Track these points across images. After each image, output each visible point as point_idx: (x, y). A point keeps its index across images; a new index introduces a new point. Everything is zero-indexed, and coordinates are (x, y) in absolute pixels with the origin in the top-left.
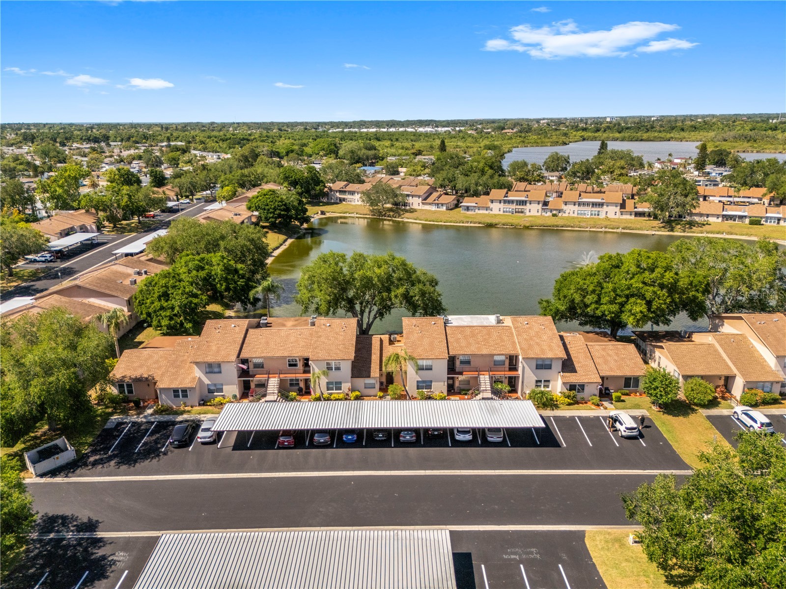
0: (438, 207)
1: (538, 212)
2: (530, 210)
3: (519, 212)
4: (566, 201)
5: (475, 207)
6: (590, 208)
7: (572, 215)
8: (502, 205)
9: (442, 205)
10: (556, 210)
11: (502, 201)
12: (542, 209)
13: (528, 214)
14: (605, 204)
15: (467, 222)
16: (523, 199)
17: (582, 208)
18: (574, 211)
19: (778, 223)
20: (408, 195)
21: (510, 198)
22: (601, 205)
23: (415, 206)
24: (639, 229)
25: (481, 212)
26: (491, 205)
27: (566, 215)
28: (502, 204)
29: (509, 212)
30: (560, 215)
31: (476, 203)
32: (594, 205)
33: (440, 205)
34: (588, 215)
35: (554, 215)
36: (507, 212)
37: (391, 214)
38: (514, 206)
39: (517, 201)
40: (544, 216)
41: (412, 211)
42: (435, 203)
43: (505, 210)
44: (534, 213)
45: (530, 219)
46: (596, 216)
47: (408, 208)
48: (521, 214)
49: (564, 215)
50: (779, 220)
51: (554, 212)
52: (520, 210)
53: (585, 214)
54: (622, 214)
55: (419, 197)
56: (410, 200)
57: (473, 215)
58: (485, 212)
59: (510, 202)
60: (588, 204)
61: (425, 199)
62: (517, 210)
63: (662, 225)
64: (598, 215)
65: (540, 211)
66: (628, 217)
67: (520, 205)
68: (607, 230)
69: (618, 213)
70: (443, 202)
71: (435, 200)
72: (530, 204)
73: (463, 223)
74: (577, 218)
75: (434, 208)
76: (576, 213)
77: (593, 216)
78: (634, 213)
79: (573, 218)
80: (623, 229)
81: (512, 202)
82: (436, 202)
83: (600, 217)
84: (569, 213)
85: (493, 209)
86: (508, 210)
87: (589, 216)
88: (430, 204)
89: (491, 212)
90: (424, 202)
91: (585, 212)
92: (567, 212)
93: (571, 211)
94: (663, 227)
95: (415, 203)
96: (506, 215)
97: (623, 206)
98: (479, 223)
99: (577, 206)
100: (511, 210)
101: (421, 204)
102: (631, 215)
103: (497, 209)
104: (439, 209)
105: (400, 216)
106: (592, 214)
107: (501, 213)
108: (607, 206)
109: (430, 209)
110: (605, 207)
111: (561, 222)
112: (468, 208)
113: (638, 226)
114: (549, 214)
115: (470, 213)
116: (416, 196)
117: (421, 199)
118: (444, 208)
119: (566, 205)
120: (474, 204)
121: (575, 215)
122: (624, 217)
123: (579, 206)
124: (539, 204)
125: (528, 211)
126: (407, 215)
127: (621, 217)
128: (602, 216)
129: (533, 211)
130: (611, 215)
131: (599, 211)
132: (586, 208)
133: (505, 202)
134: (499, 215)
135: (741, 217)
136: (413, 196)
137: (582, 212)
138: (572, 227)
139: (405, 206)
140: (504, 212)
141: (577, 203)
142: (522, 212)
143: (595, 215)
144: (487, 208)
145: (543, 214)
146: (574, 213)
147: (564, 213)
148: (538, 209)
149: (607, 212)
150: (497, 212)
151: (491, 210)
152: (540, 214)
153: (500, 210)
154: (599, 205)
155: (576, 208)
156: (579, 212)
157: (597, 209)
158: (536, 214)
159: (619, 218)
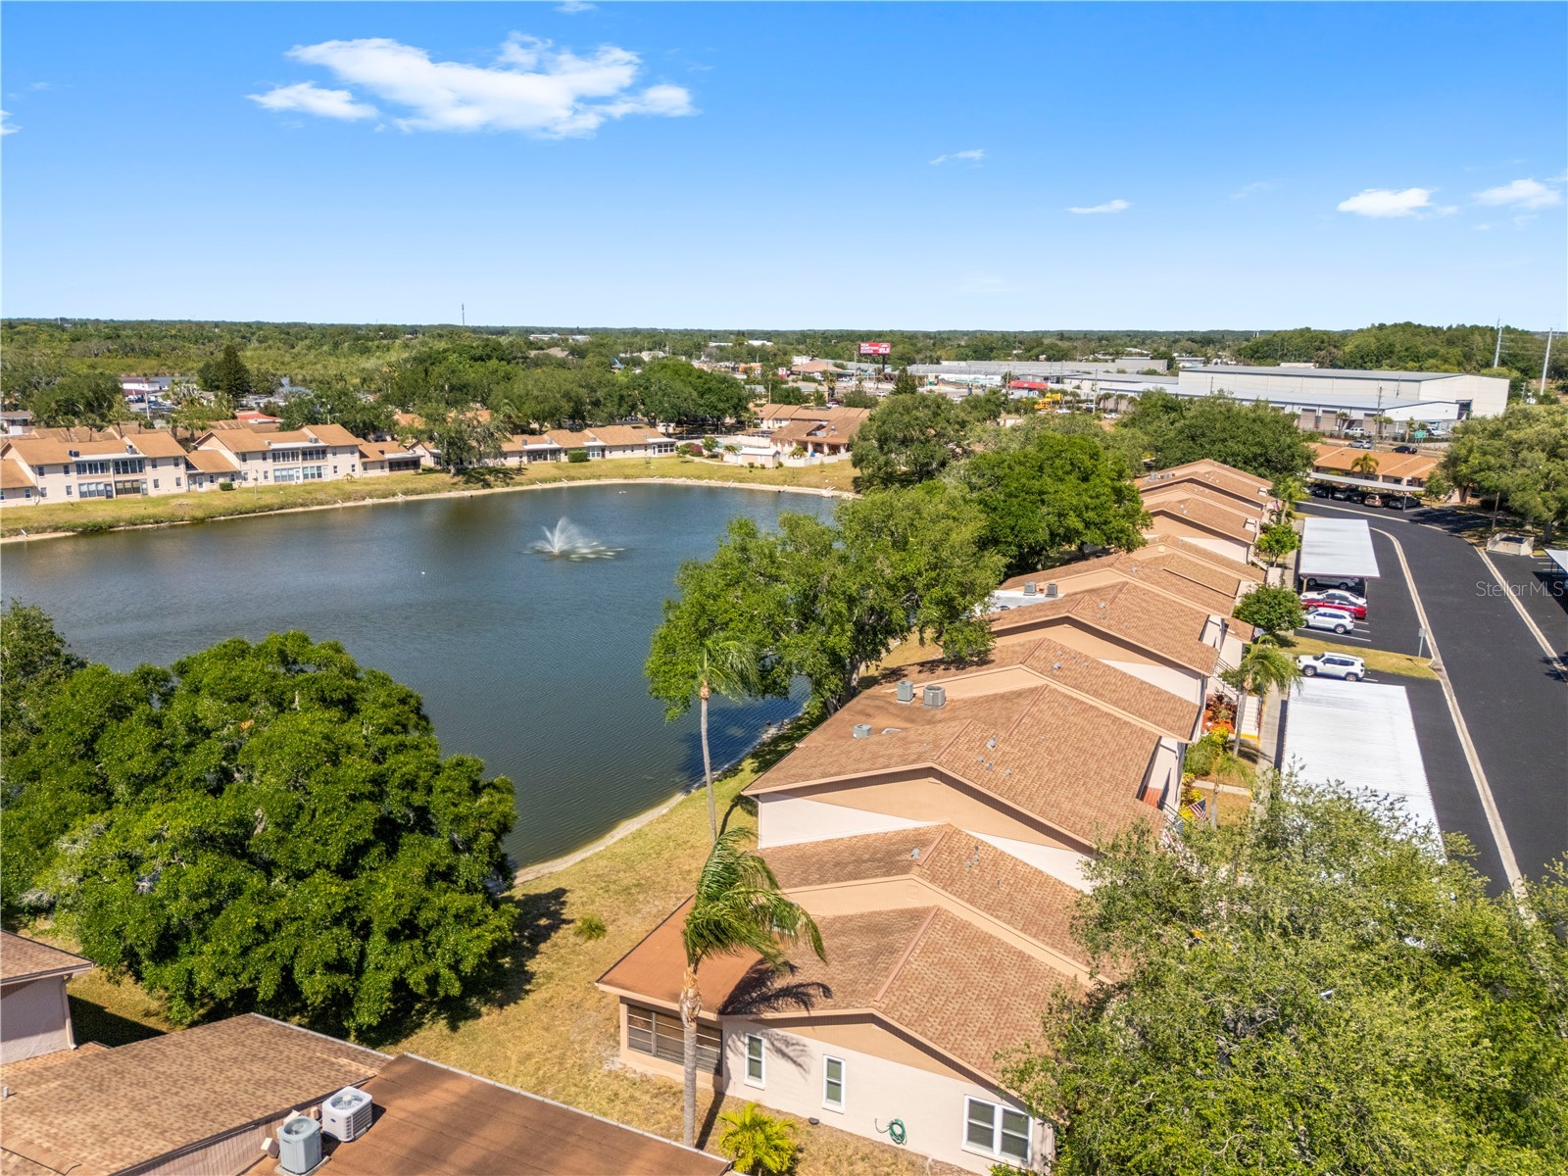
1: (178, 484)
2: (156, 481)
3: (126, 491)
4: (244, 450)
6: (299, 463)
7: (262, 482)
8: (73, 478)
10: (223, 474)
11: (72, 467)
12: (189, 476)
13: (152, 492)
14: (328, 450)
15: (16, 532)
16: (130, 456)
17: (282, 464)
18: (266, 472)
19: (603, 456)
21: (91, 457)
22: (321, 452)
25: (11, 503)
26: (40, 483)
27: (250, 484)
28: (74, 474)
29: (99, 493)
30: (236, 484)
32: (307, 454)
34: (298, 478)
36: (91, 494)
38: (110, 477)
39: (116, 463)
40: (195, 491)
43: (84, 489)
44: (168, 488)
46: (316, 480)
48: (139, 496)
49: (245, 485)
50: (603, 449)
51: (221, 480)
52: (128, 485)
53: (291, 477)
54: (365, 469)
58: (22, 501)
59: (91, 467)
60: (291, 454)
62: (120, 486)
64: (320, 476)
65: (184, 481)
66: (379, 473)
67: (126, 472)
69: (359, 467)
72: (154, 466)
74: (275, 489)
76: (270, 476)
77: (310, 480)
78: (387, 464)
79: (269, 490)
81: (103, 466)
83: (324, 479)
84: (256, 479)
85: (48, 491)
86: (93, 488)
87: (301, 481)
89: (43, 501)
91: (291, 472)
92: (250, 477)
93: (259, 475)
94: (468, 482)
96: (95, 502)
98: (56, 529)
99: (270, 461)
100: (101, 487)
102: (382, 468)
103: (59, 489)
106: (306, 476)
107: (75, 498)
108: (334, 454)
110: (330, 456)
114: (207, 486)
119: (244, 460)
121: (271, 481)
122: (376, 473)
123: (274, 460)
124: (177, 465)
125: (151, 484)
127: (365, 476)
128: (328, 476)
129: (165, 484)
130: (346, 473)
131: (319, 468)
132: (290, 464)
133: (81, 467)
134: (71, 505)
135: (554, 452)
137: (284, 473)
138: (302, 505)
140: (83, 495)
141: (270, 454)
142: (136, 490)
143: (313, 476)
144: (29, 491)
145: (193, 487)
146: (266, 477)
147: (245, 479)
148: (178, 479)
149: (335, 467)
150: (64, 498)
151: (43, 495)
152: (184, 488)
153: (69, 493)
154: (318, 453)
155: (269, 465)
156: (278, 473)
157: (315, 463)
158: (176, 490)
159: (361, 478)
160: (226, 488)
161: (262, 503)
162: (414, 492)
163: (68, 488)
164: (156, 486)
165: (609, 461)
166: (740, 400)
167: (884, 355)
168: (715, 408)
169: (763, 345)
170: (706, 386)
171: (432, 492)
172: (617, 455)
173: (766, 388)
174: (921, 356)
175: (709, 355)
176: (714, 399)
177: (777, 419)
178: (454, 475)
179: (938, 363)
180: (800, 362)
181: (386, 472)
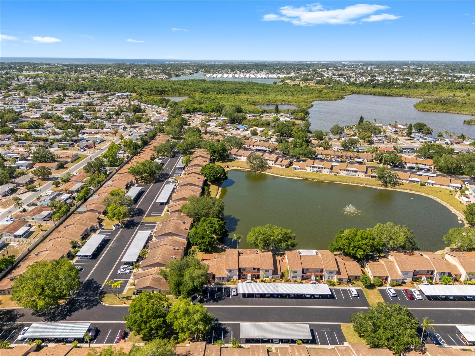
0: (281, 166)
2: (324, 171)
4: (341, 169)
6: (351, 173)
7: (343, 175)
9: (284, 165)
12: (330, 171)
13: (323, 173)
16: (321, 166)
17: (348, 172)
18: (344, 173)
20: (268, 160)
21: (315, 165)
22: (356, 171)
23: (271, 165)
24: (372, 185)
25: (302, 170)
26: (307, 168)
27: (341, 175)
28: (311, 168)
29: (315, 172)
30: (338, 174)
32: (353, 171)
34: (350, 175)
35: (335, 175)
37: (260, 169)
38: (317, 169)
39: (319, 167)
40: (331, 175)
41: (270, 168)
43: (313, 171)
45: (324, 176)
48: (320, 173)
50: (433, 184)
51: (335, 173)
52: (320, 171)
55: (273, 161)
56: (268, 162)
57: (298, 172)
58: (304, 171)
59: (315, 167)
60: (350, 171)
61: (276, 162)
62: (318, 171)
63: (382, 184)
64: (355, 176)
66: (368, 177)
67: (320, 169)
68: (359, 185)
69: (364, 176)
72: (324, 169)
74: (345, 177)
75: (279, 167)
77: (353, 176)
78: (371, 176)
79: (344, 177)
80: (366, 184)
81: (316, 167)
82: (281, 164)
88: (278, 164)
89: (306, 171)
92: (341, 173)
94: (383, 185)
95: (271, 163)
96: (313, 173)
97: (366, 173)
99: (345, 171)
101: (273, 164)
103: (309, 170)
105: (264, 171)
107: (311, 172)
110: (358, 172)
111: (338, 180)
112: (296, 169)
113: (372, 184)
114: (333, 174)
115: (297, 171)
116: (271, 160)
118: (285, 167)
120: (299, 167)
121: (345, 175)
122: (367, 177)
124: (329, 169)
126: (268, 170)
128: (357, 176)
129: (326, 172)
130: (361, 176)
133: (313, 167)
134: (310, 173)
135: (417, 182)
136: (270, 160)
137: (348, 174)
138: (343, 182)
144: (305, 169)
148: (328, 171)
149: (359, 175)
150: (309, 171)
152: (329, 173)
157: (355, 173)
159: (364, 178)
161: (336, 180)
181: (370, 178)
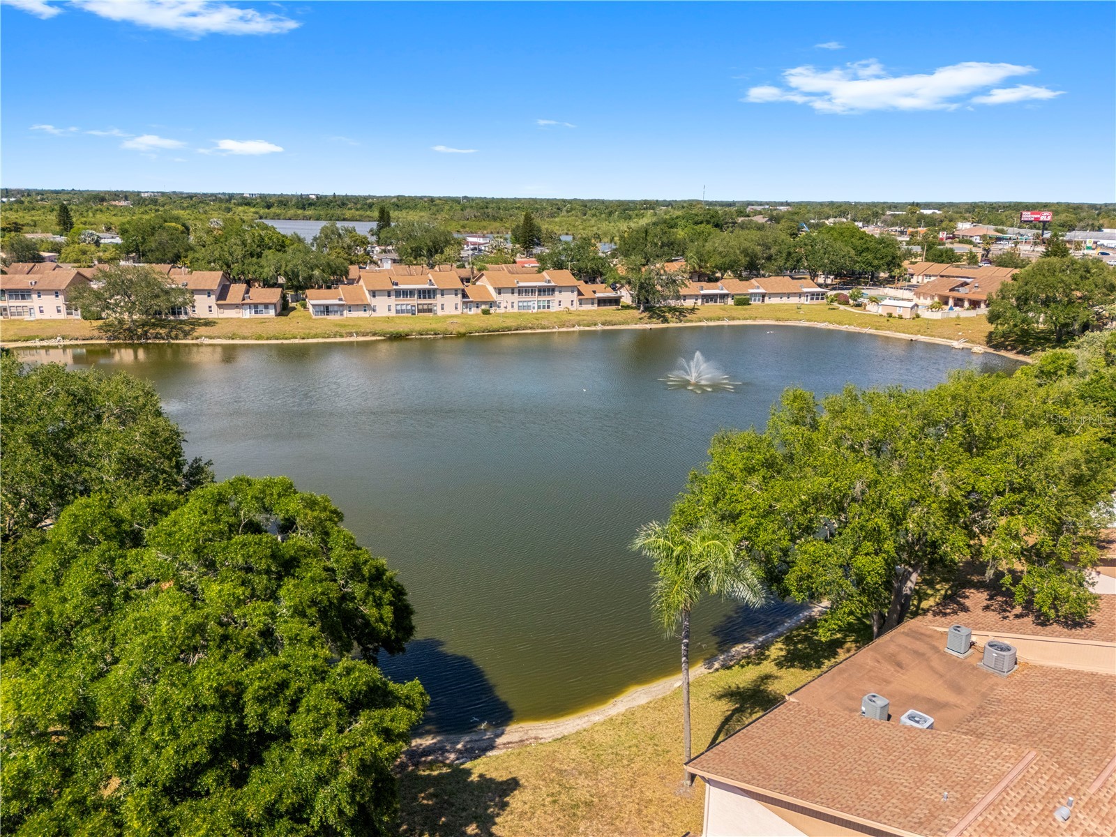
0: (256, 312)
1: (456, 308)
2: (442, 305)
3: (424, 311)
4: (500, 286)
5: (342, 305)
6: (536, 297)
7: (510, 309)
8: (392, 300)
9: (266, 306)
10: (485, 303)
11: (393, 293)
12: (464, 303)
13: (440, 313)
14: (556, 289)
15: (351, 334)
16: (430, 286)
17: (524, 298)
18: (513, 303)
19: (763, 301)
21: (405, 286)
22: (550, 290)
25: (354, 314)
26: (373, 302)
27: (502, 310)
28: (393, 297)
29: (408, 311)
30: (492, 311)
31: (341, 299)
32: (542, 291)
33: (261, 308)
34: (534, 308)
36: (403, 311)
38: (415, 301)
39: (419, 291)
40: (466, 314)
42: (249, 305)
43: (399, 308)
44: (450, 310)
46: (546, 310)
47: (183, 317)
48: (431, 315)
49: (498, 311)
50: (763, 296)
51: (483, 307)
52: (425, 307)
53: (529, 306)
54: (580, 304)
57: (349, 320)
58: (361, 314)
59: (406, 293)
60: (531, 290)
62: (420, 307)
64: (549, 307)
65: (460, 306)
66: (590, 307)
67: (425, 298)
69: (576, 302)
70: (267, 301)
71: (244, 300)
72: (442, 295)
73: (341, 336)
75: (247, 314)
76: (516, 305)
77: (542, 310)
78: (596, 301)
79: (513, 316)
81: (410, 293)
83: (552, 310)
84: (506, 308)
85: (377, 308)
86: (404, 307)
87: (535, 311)
88: (237, 306)
89: (374, 315)
90: (220, 302)
91: (529, 304)
92: (502, 305)
93: (509, 305)
95: (203, 307)
96: (403, 317)
97: (579, 290)
99: (516, 295)
100: (409, 307)
101: (215, 308)
102: (593, 304)
103: (384, 307)
104: (259, 316)
106: (539, 307)
107: (393, 313)
108: (560, 292)
109: (240, 316)
110: (557, 293)
112: (327, 309)
114: (474, 311)
115: (331, 317)
117: (213, 297)
118: (272, 312)
119: (500, 293)
120: (337, 302)
121: (516, 310)
122: (587, 307)
123: (519, 294)
124: (456, 295)
125: (439, 307)
127: (580, 309)
128: (555, 308)
129: (448, 308)
130: (566, 307)
131: (549, 301)
132: (529, 297)
133: (398, 293)
134: (390, 317)
135: (723, 296)
137: (525, 304)
138: (531, 328)
139: (174, 313)
140: (397, 312)
141: (516, 290)
142: (430, 311)
143: (544, 307)
144: (366, 307)
145: (465, 310)
146: (512, 307)
147: (499, 307)
148: (456, 304)
149: (560, 302)
150: (385, 313)
151: (374, 310)
152: (459, 312)
153: (389, 310)
154: (549, 290)
155: (515, 297)
156: (521, 304)
157: (547, 298)
158: (454, 312)
159: (577, 310)
160: (486, 312)
161: (505, 325)
162: (610, 323)
163: (389, 306)
164: (442, 309)
165: (768, 305)
166: (894, 258)
167: (1044, 222)
168: (870, 265)
169: (934, 213)
170: (865, 246)
171: (623, 324)
172: (775, 301)
173: (923, 249)
174: (1082, 224)
175: (884, 222)
176: (870, 256)
177: (926, 276)
178: (643, 311)
179: (1100, 229)
180: (964, 227)
181: (595, 307)
